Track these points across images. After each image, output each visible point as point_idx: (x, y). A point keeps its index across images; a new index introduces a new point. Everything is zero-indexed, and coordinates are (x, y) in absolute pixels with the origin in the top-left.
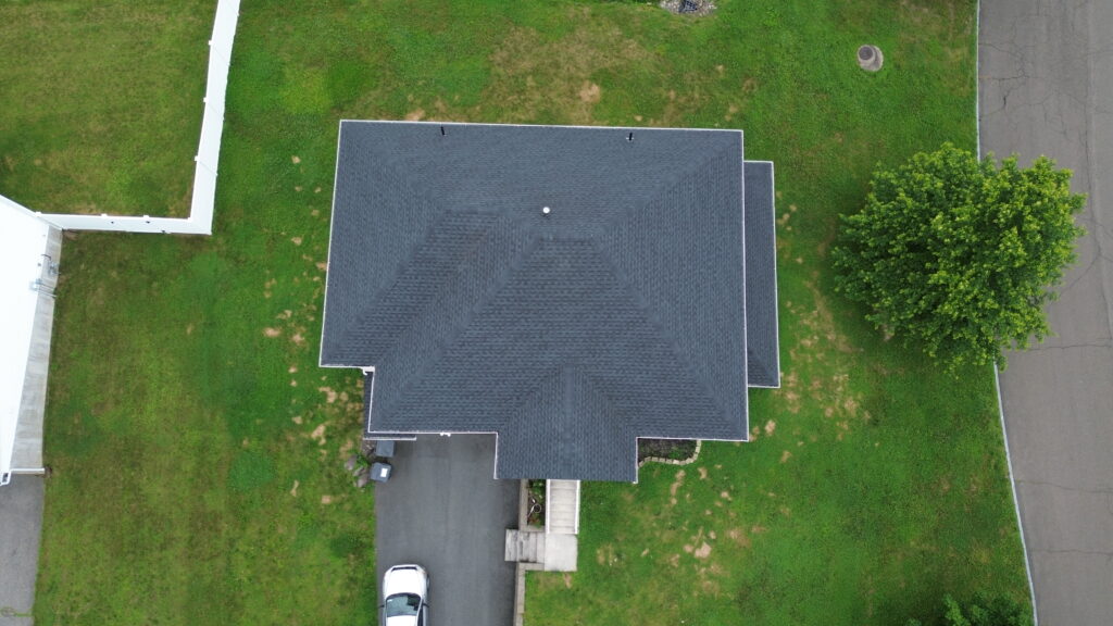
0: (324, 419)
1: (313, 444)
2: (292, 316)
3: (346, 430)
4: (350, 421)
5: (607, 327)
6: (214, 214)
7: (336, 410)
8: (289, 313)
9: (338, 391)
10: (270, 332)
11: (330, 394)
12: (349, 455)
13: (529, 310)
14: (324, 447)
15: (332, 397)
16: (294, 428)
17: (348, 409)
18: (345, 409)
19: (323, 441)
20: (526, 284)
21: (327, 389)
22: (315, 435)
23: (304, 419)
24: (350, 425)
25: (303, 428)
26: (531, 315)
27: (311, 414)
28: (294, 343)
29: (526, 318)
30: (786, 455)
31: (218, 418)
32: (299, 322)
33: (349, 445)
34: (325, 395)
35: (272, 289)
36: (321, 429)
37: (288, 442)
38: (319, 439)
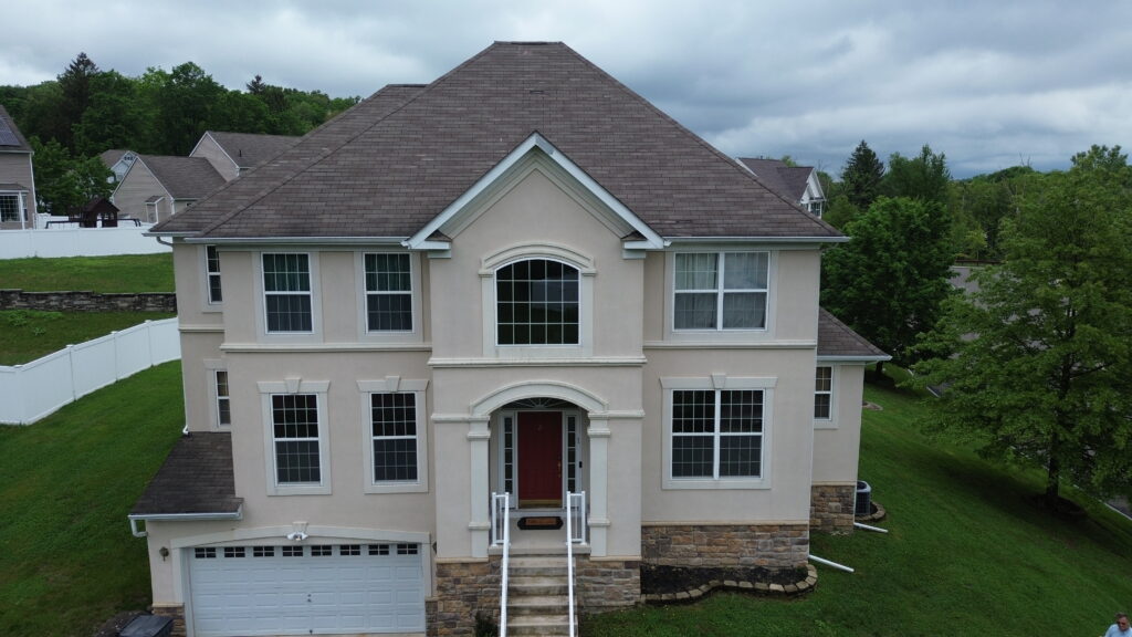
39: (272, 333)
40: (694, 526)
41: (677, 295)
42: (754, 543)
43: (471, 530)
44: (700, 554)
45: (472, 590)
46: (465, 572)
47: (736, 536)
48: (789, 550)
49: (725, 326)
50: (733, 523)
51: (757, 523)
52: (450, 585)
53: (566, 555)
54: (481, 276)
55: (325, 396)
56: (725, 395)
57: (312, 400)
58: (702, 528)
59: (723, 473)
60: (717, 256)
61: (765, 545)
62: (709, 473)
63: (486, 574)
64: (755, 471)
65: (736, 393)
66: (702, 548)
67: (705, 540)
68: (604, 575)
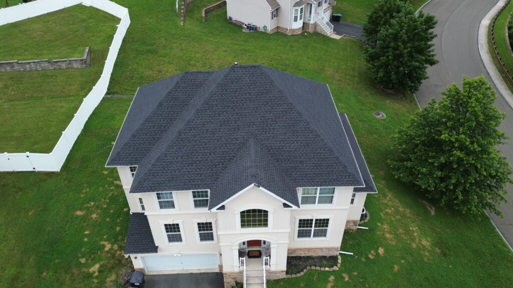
0: (100, 260)
1: (90, 276)
2: (94, 205)
3: (113, 268)
4: (117, 262)
5: (272, 115)
6: (64, 163)
7: (109, 255)
8: (92, 203)
9: (113, 244)
10: (79, 213)
11: (107, 246)
12: (112, 284)
13: (228, 107)
14: (97, 278)
15: (108, 247)
16: (80, 265)
17: (117, 255)
18: (115, 254)
19: (96, 274)
20: (226, 91)
21: (105, 243)
22: (92, 270)
23: (87, 260)
24: (116, 264)
25: (85, 265)
26: (229, 110)
27: (93, 256)
28: (92, 219)
29: (226, 112)
30: (396, 268)
31: (31, 260)
32: (97, 208)
33: (113, 277)
34: (104, 246)
35: (86, 193)
36: (97, 266)
37: (73, 274)
38: (94, 272)
39: (161, 210)
41: (302, 197)
42: (322, 251)
43: (234, 266)
45: (234, 277)
46: (232, 274)
48: (333, 252)
49: (318, 203)
51: (324, 247)
52: (228, 276)
53: (263, 270)
54: (235, 214)
55: (182, 224)
56: (317, 220)
58: (306, 249)
59: (314, 236)
61: (326, 251)
62: (310, 236)
63: (238, 274)
64: (325, 236)
65: (321, 219)
66: (306, 253)
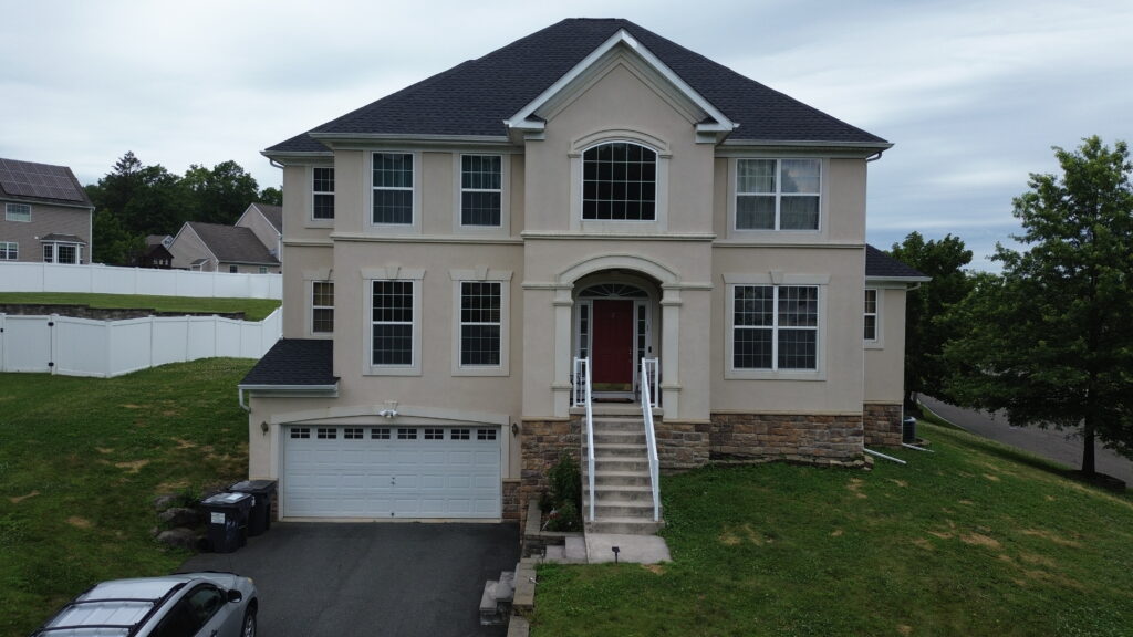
4: (202, 466)
7: (186, 455)
9: (201, 445)
19: (134, 472)
22: (123, 465)
24: (199, 469)
27: (137, 448)
33: (181, 485)
36: (142, 463)
38: (127, 469)
39: (376, 224)
40: (755, 415)
41: (738, 198)
42: (813, 433)
43: (554, 389)
44: (760, 443)
45: (554, 449)
46: (548, 431)
47: (795, 426)
48: (845, 441)
49: (782, 227)
50: (791, 413)
51: (814, 414)
52: (534, 443)
54: (570, 156)
55: (420, 282)
56: (782, 291)
57: (409, 286)
58: (762, 416)
59: (781, 365)
60: (773, 163)
61: (822, 435)
62: (769, 365)
63: (567, 433)
64: (811, 364)
65: (793, 289)
66: (762, 437)
67: (766, 429)
68: (676, 437)
